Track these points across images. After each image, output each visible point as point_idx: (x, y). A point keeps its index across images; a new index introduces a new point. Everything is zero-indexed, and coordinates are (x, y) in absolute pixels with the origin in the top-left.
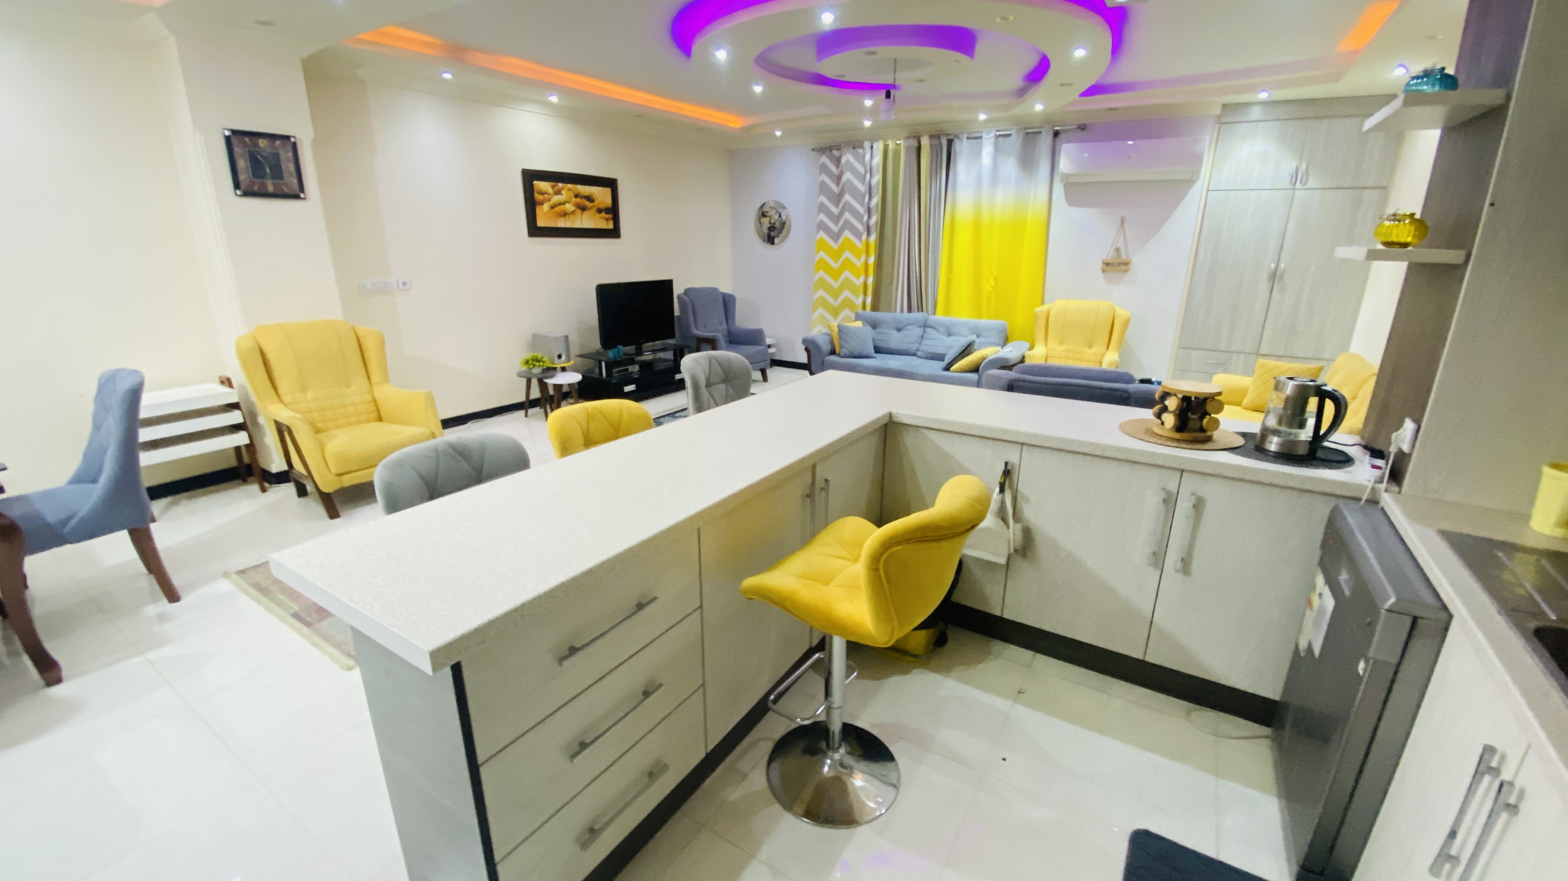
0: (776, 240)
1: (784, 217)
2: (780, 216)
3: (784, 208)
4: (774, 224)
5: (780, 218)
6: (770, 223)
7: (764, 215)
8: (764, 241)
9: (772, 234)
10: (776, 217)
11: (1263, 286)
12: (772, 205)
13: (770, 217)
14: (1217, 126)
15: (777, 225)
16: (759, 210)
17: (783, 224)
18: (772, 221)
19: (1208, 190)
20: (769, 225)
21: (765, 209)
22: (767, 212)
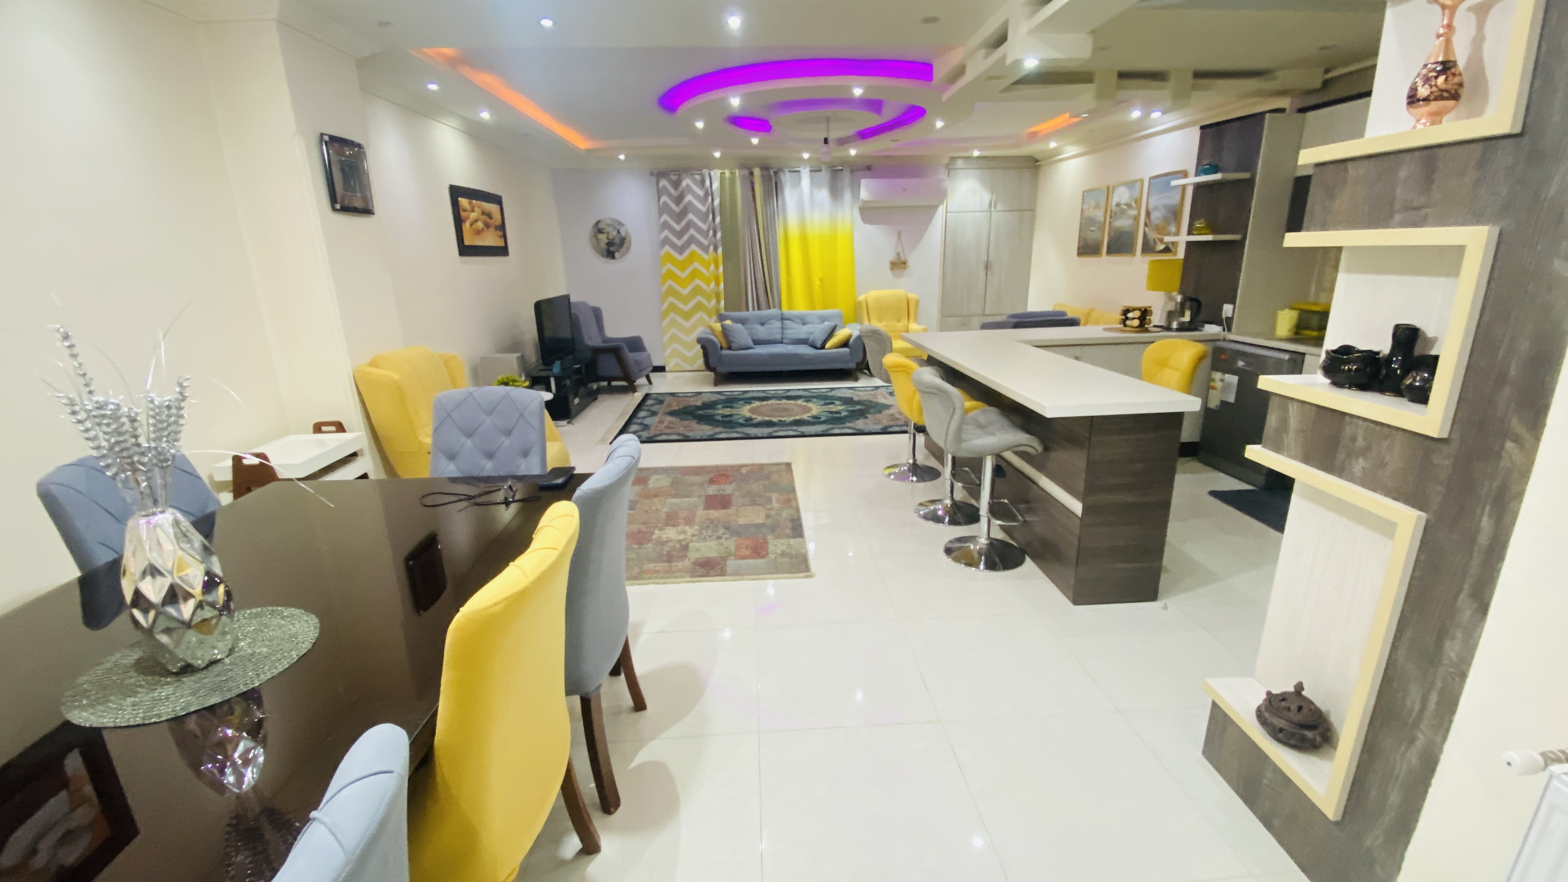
0: (617, 255)
1: (623, 234)
2: (619, 232)
3: (623, 225)
4: (613, 239)
5: (619, 234)
6: (608, 238)
7: (600, 231)
8: (603, 256)
9: (612, 249)
10: (615, 233)
11: (982, 273)
12: (609, 222)
13: (608, 233)
14: (947, 171)
15: (617, 241)
16: (593, 227)
17: (623, 241)
18: (611, 237)
19: (946, 212)
20: (607, 241)
21: (601, 226)
22: (604, 229)
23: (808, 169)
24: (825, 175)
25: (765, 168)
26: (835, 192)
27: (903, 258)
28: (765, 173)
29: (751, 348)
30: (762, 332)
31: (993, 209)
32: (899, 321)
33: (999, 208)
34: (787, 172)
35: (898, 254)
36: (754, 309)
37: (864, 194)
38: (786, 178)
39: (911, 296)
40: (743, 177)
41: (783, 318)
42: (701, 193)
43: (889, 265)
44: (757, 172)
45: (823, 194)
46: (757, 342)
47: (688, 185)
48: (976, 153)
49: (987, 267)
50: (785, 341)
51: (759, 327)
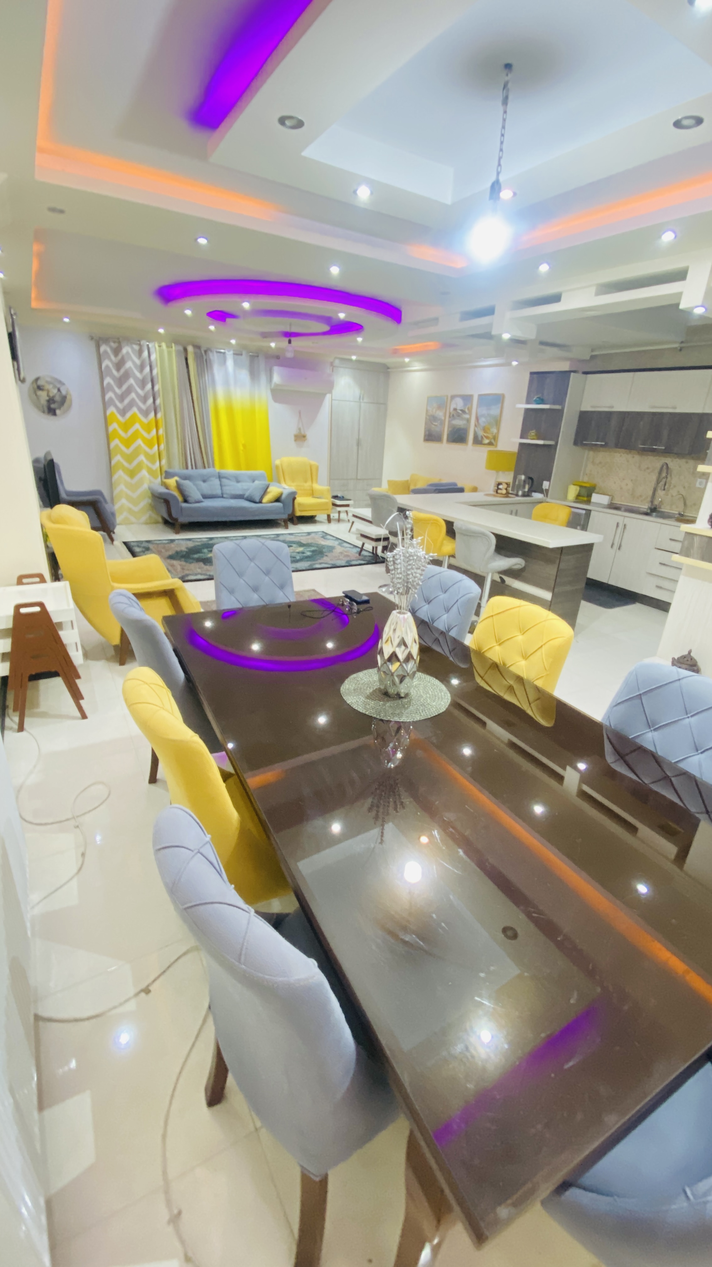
0: (58, 412)
1: (64, 392)
2: (59, 390)
3: (63, 384)
4: (54, 397)
5: (59, 393)
6: (48, 395)
7: (40, 388)
8: (44, 412)
9: (53, 406)
10: (55, 391)
11: (355, 448)
12: (49, 379)
13: (48, 391)
14: (331, 368)
15: (57, 398)
16: (33, 383)
17: (64, 399)
18: (51, 395)
19: (332, 400)
20: (47, 398)
21: (40, 383)
22: (43, 386)
23: (232, 352)
24: (245, 358)
25: (197, 347)
26: (254, 374)
27: (303, 433)
28: (198, 350)
29: (202, 502)
30: (206, 488)
31: (361, 401)
32: (306, 481)
33: (365, 400)
34: (215, 353)
35: (300, 429)
36: (192, 468)
37: (276, 379)
38: (214, 357)
39: (313, 463)
40: (178, 352)
41: (220, 477)
42: (138, 362)
43: (293, 438)
44: (190, 349)
45: (244, 375)
46: (205, 497)
47: (128, 353)
48: (354, 358)
49: (358, 443)
50: (225, 496)
51: (201, 483)
